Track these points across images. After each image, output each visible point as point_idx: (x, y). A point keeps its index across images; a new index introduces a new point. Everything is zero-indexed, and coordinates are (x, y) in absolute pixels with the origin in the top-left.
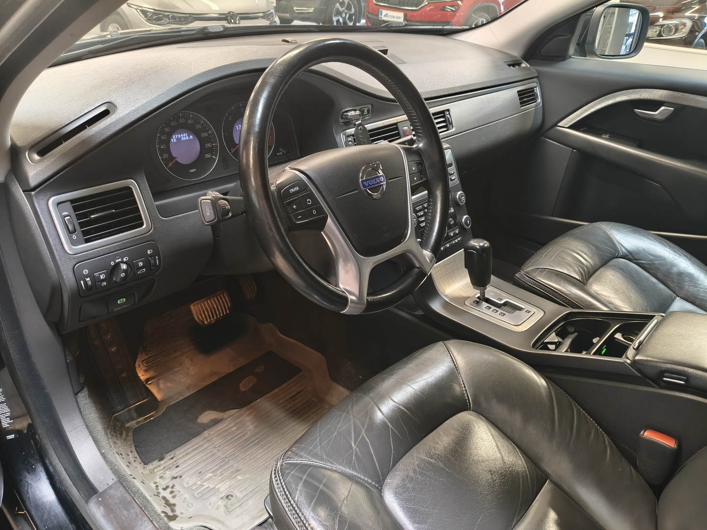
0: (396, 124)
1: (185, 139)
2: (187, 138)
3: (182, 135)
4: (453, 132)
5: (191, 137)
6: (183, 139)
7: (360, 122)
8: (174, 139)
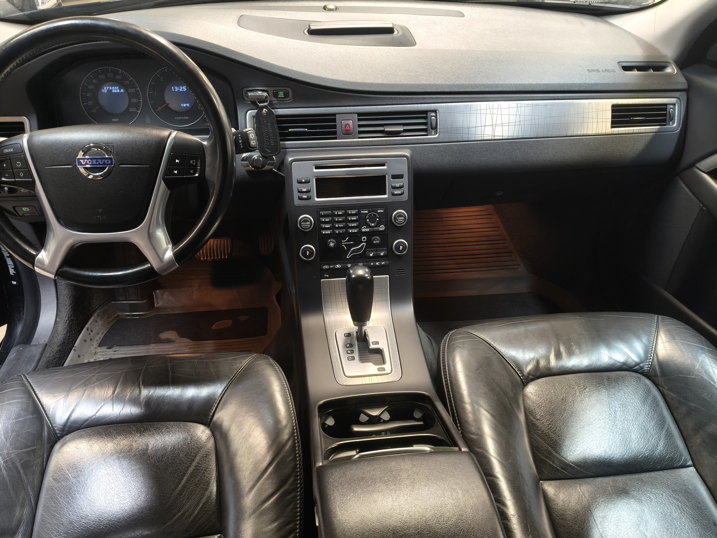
0: (334, 115)
1: (115, 91)
2: (118, 91)
3: (113, 88)
4: (434, 138)
5: (122, 91)
6: (113, 91)
7: (266, 104)
8: (105, 90)
